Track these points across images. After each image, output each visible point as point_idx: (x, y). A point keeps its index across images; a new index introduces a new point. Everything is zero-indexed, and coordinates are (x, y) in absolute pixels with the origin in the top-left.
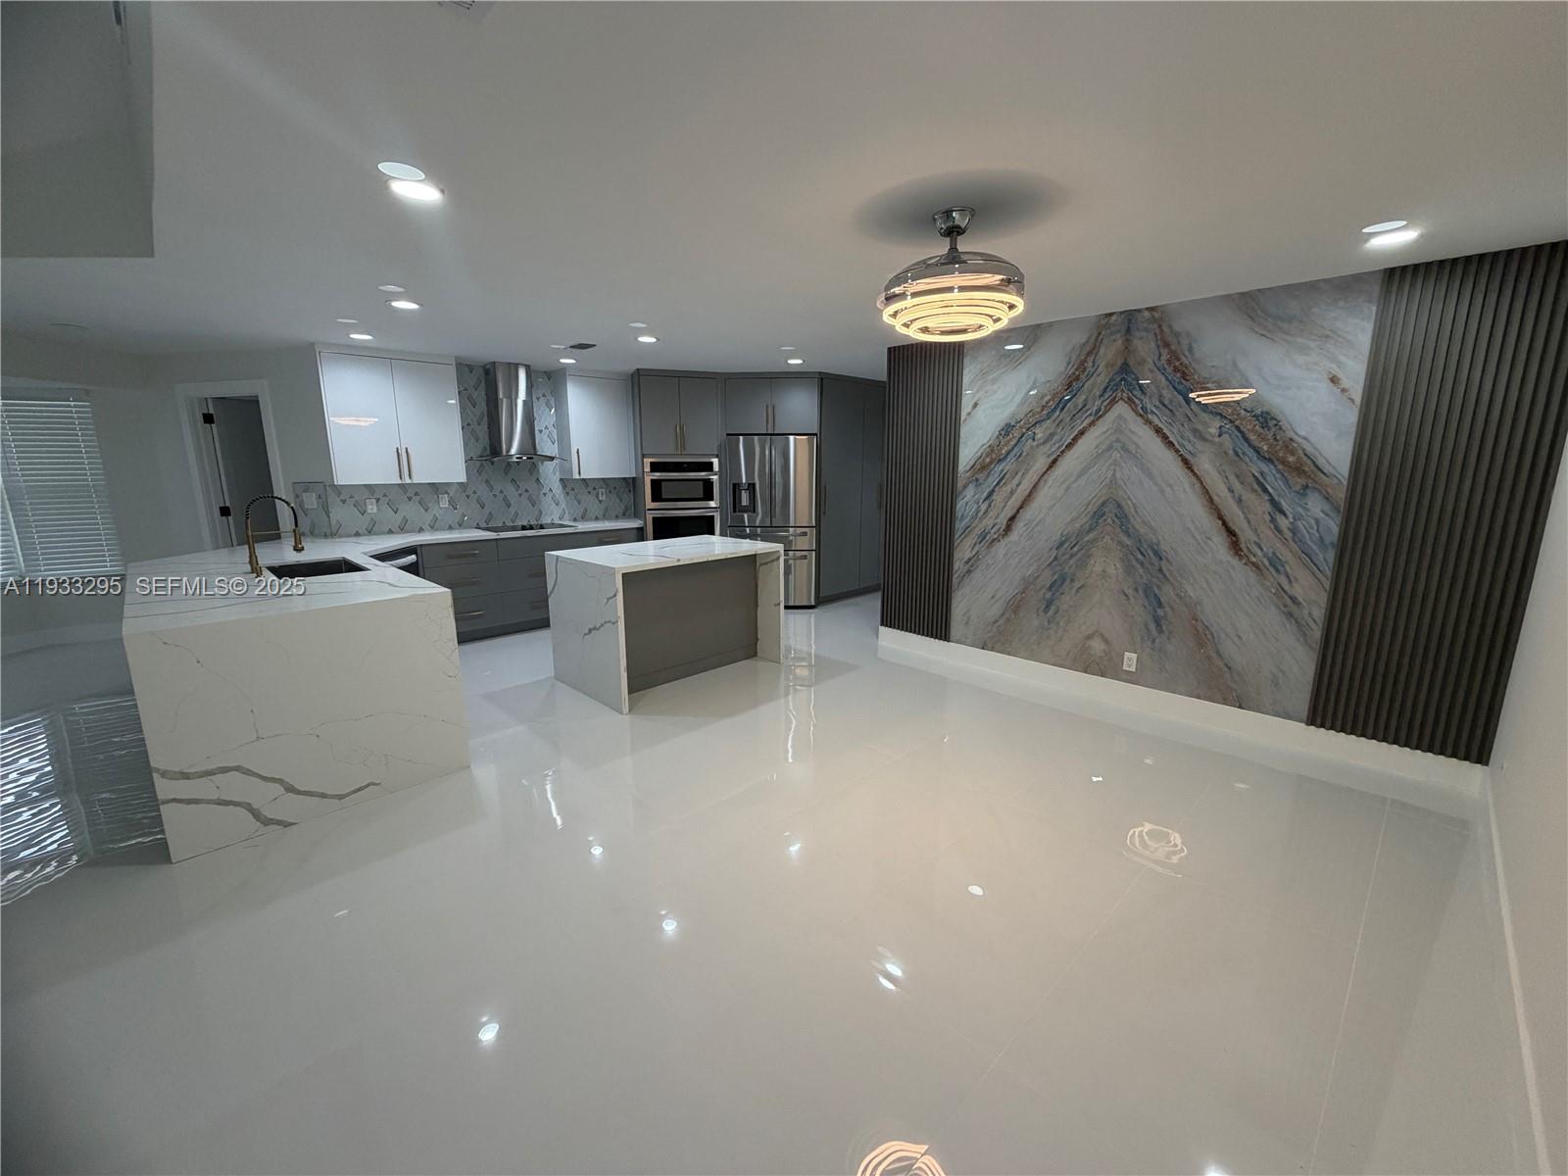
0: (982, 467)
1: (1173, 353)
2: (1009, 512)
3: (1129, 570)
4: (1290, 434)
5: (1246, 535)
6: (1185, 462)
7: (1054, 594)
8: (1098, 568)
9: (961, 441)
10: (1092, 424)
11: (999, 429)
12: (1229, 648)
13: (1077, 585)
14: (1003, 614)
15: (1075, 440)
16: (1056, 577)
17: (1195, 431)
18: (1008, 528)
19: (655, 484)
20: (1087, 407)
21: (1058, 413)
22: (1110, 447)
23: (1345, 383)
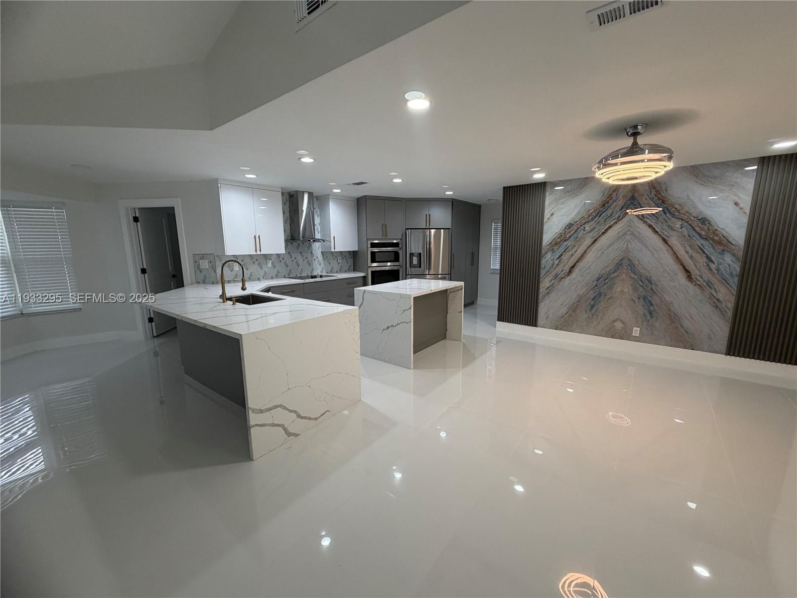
0: (555, 243)
1: (656, 191)
2: (571, 264)
3: (635, 289)
4: (716, 227)
5: (695, 272)
6: (664, 240)
7: (595, 302)
8: (619, 289)
9: (544, 231)
10: (616, 223)
11: (565, 225)
12: (686, 323)
13: (608, 297)
14: (567, 313)
15: (607, 230)
16: (596, 294)
17: (669, 227)
18: (570, 272)
19: (373, 254)
20: (613, 215)
21: (597, 218)
22: (625, 234)
23: (742, 205)
